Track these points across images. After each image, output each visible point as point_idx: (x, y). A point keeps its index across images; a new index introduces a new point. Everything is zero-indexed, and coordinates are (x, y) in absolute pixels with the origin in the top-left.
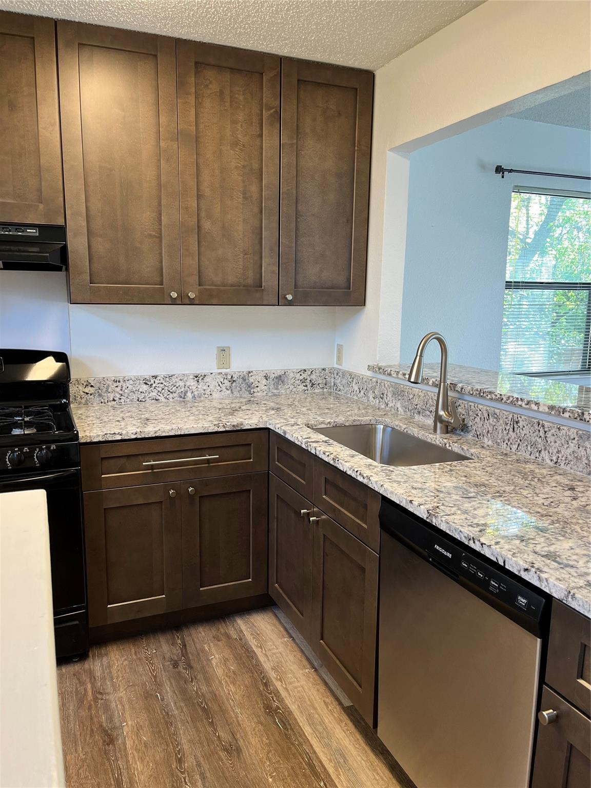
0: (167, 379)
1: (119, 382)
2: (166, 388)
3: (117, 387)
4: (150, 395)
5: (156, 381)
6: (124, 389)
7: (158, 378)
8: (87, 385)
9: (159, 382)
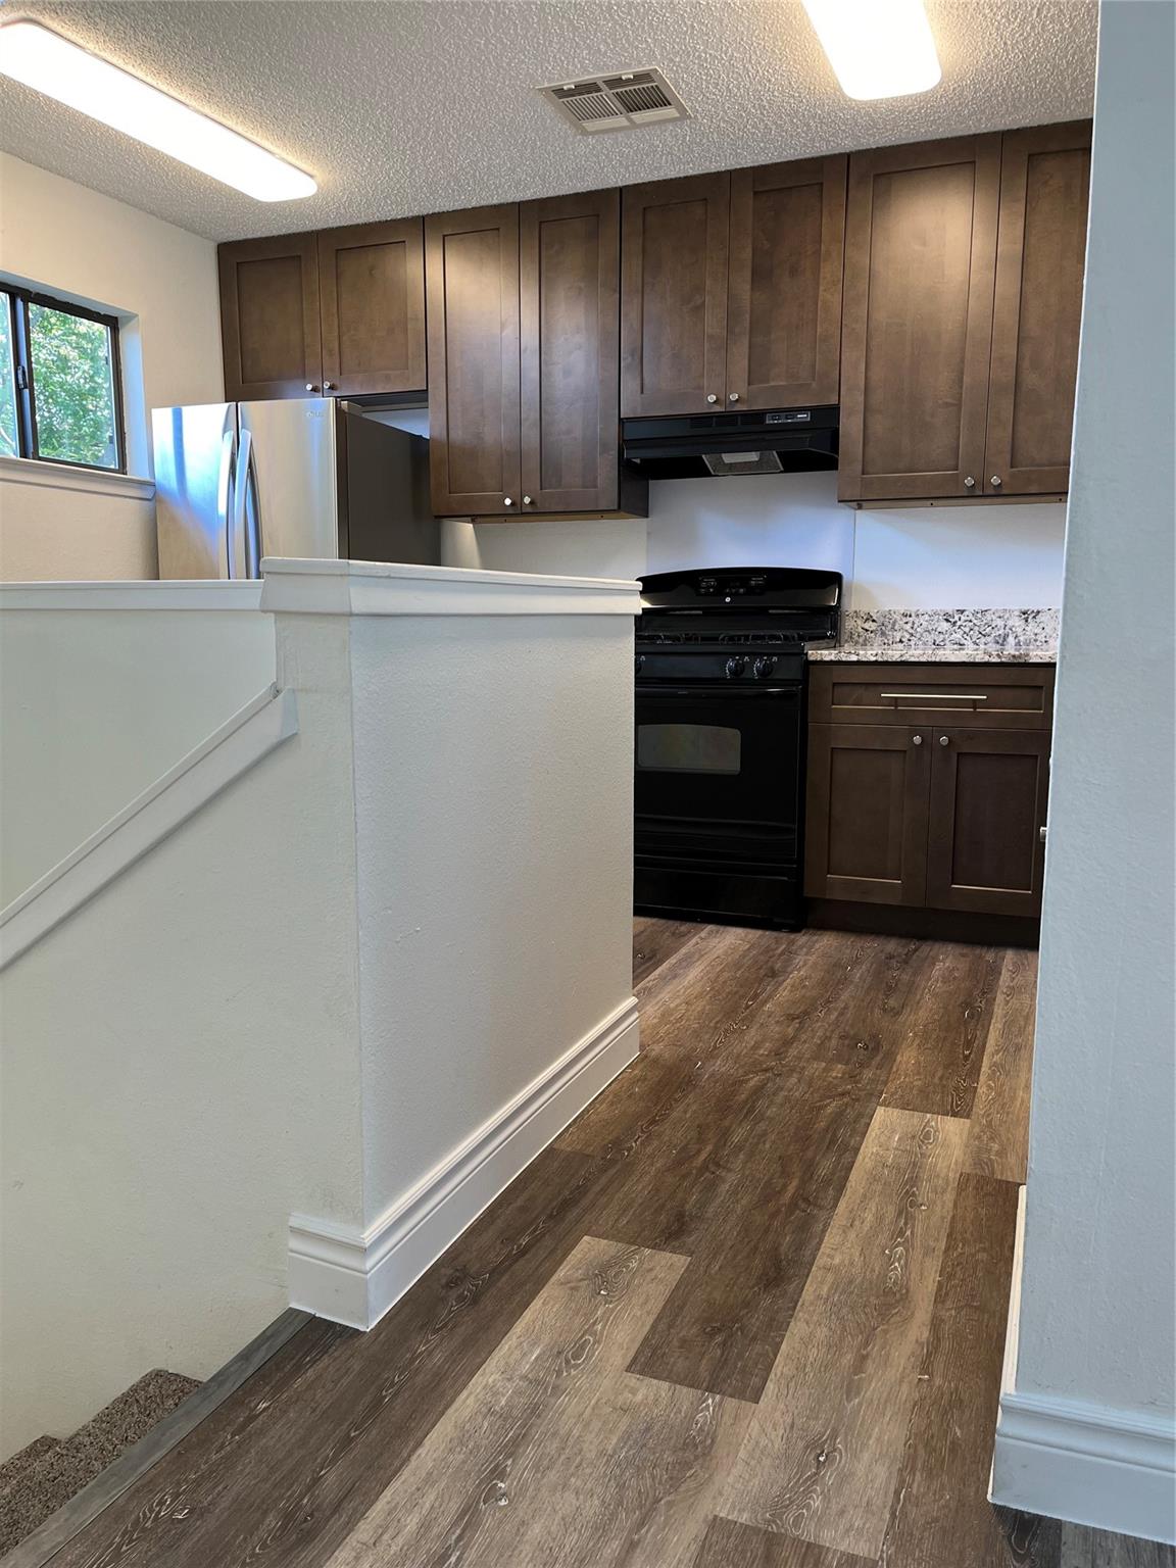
0: (979, 615)
1: (910, 616)
2: (976, 628)
3: (907, 623)
4: (951, 638)
5: (963, 618)
6: (916, 626)
7: (966, 613)
8: (867, 619)
9: (967, 618)
